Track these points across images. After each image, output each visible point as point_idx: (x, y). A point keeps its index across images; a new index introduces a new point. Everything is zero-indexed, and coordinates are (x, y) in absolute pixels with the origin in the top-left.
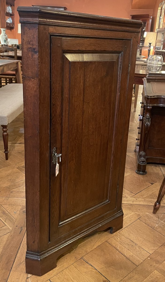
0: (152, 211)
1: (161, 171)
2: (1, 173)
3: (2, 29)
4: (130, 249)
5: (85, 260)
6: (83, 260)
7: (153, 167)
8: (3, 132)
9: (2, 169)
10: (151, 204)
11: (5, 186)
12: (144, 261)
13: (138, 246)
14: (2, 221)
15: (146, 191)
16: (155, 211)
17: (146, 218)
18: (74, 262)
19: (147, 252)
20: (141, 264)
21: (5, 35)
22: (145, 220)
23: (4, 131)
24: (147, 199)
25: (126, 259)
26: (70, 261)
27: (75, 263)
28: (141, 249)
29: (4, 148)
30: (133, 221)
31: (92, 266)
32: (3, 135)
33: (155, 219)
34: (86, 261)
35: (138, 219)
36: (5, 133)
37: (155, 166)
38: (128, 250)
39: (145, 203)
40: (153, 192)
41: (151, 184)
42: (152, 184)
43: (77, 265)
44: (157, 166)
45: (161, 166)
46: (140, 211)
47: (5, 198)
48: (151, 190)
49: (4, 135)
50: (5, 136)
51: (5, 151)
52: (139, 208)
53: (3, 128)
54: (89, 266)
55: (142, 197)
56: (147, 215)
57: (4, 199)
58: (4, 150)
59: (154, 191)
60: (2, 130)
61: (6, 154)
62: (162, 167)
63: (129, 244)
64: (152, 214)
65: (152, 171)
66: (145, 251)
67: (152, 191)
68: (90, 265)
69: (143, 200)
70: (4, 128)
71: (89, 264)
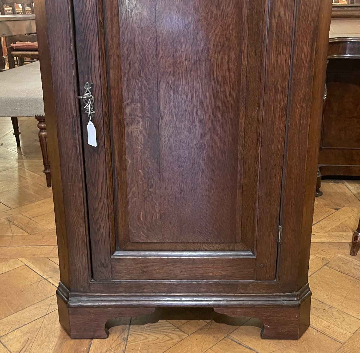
0: (348, 251)
1: (348, 190)
2: (41, 208)
4: (321, 316)
5: (235, 340)
6: (230, 340)
7: (331, 184)
8: (40, 131)
9: (43, 201)
10: (343, 241)
11: (51, 228)
12: (355, 334)
13: (336, 310)
14: (53, 284)
15: (329, 222)
16: (355, 250)
17: (340, 263)
18: (212, 345)
19: (356, 319)
20: (349, 340)
22: (339, 266)
23: (42, 129)
24: (333, 233)
25: (318, 333)
26: (205, 344)
27: (217, 345)
28: (343, 315)
29: (43, 163)
30: (316, 270)
31: (250, 349)
32: (39, 137)
33: (358, 264)
34: (237, 341)
35: (325, 265)
36: (44, 133)
37: (335, 183)
38: (317, 317)
39: (331, 240)
40: (342, 221)
41: (335, 209)
42: (337, 210)
43: (219, 349)
44: (339, 182)
45: (346, 182)
46: (325, 252)
47: (54, 246)
48: (338, 220)
49: (42, 136)
50: (44, 139)
51: (46, 169)
52: (323, 248)
53: (39, 123)
54: (245, 350)
55: (323, 231)
56: (340, 259)
57: (53, 249)
58: (44, 166)
59: (344, 220)
61: (46, 174)
62: (348, 183)
63: (317, 308)
64: (350, 256)
65: (331, 191)
66: (353, 317)
67: (340, 220)
68: (246, 347)
69: (326, 234)
70: (42, 122)
71: (243, 346)
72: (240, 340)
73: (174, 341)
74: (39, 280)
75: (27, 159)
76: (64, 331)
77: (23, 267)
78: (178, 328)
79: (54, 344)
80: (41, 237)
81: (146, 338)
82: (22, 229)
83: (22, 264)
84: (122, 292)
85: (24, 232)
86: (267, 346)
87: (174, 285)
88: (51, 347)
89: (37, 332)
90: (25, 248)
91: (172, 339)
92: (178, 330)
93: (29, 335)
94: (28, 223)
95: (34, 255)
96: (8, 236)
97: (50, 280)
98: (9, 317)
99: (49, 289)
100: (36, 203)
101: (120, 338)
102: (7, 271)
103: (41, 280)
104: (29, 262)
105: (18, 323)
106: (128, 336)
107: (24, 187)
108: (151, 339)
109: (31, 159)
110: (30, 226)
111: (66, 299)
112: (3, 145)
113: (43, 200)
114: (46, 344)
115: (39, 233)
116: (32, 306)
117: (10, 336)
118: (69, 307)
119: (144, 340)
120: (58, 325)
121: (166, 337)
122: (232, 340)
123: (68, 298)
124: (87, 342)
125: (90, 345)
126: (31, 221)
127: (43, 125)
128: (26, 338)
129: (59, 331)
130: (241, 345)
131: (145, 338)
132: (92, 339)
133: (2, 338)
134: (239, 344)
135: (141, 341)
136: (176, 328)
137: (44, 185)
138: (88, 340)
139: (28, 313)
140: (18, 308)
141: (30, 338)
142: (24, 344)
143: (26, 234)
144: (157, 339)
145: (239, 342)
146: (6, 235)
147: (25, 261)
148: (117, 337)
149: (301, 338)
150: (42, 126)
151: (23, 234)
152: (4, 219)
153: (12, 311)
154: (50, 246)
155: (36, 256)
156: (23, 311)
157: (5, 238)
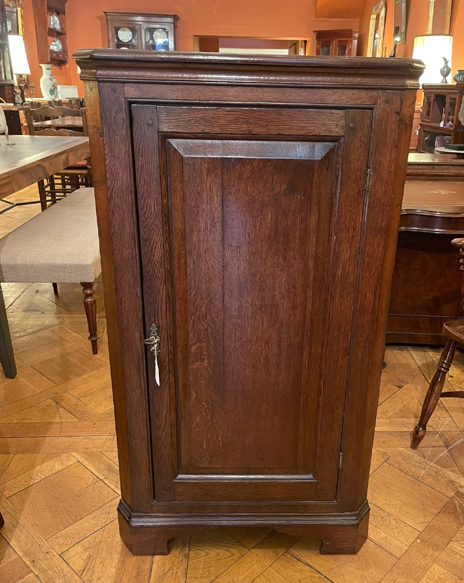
0: (409, 443)
1: (412, 360)
2: (89, 383)
3: (43, 66)
4: (379, 526)
5: (294, 555)
6: (289, 555)
7: (395, 351)
8: (85, 298)
9: (90, 374)
10: (405, 429)
11: (102, 411)
12: (411, 548)
13: (394, 518)
15: (391, 404)
16: (415, 444)
17: (400, 459)
18: (273, 562)
19: (412, 529)
20: (405, 554)
21: (51, 80)
22: (399, 463)
23: (87, 296)
24: (395, 420)
25: (375, 546)
26: (265, 560)
27: (277, 562)
28: (400, 524)
29: (88, 330)
30: (376, 467)
31: (309, 566)
32: (85, 304)
33: (418, 461)
34: (297, 557)
35: (385, 461)
36: (90, 300)
37: (400, 350)
38: (375, 526)
39: (395, 429)
40: (405, 403)
41: (398, 387)
42: (400, 387)
43: (279, 567)
44: (404, 349)
45: (410, 349)
46: (385, 445)
47: (106, 437)
48: (400, 401)
50: (90, 306)
51: (91, 335)
52: (383, 440)
53: (84, 289)
54: (304, 566)
55: (385, 417)
56: (400, 453)
57: (106, 440)
59: (406, 402)
60: (83, 292)
61: (92, 341)
62: (414, 350)
63: (375, 515)
64: (410, 449)
65: (395, 361)
66: (409, 527)
67: (402, 401)
68: (305, 564)
69: (388, 421)
70: (88, 288)
71: (303, 563)
72: (300, 556)
73: (234, 557)
74: (94, 482)
75: (68, 313)
76: (125, 546)
77: (76, 464)
78: (238, 542)
79: (116, 561)
80: (91, 424)
81: (208, 554)
82: (71, 413)
83: (76, 460)
84: (184, 512)
85: (74, 417)
86: (326, 562)
87: (235, 506)
88: (114, 566)
89: (98, 547)
90: (77, 439)
91: (233, 555)
92: (238, 544)
93: (90, 550)
94: (77, 405)
95: (87, 449)
96: (57, 423)
97: (106, 481)
98: (68, 529)
99: (106, 492)
100: (83, 377)
101: (181, 554)
102: (60, 469)
103: (96, 482)
104: (83, 457)
105: (78, 536)
106: (189, 551)
107: (66, 354)
108: (211, 556)
109: (71, 313)
110: (79, 408)
111: (128, 519)
112: (39, 293)
113: (90, 372)
114: (108, 561)
115: (90, 419)
116: (91, 514)
117: (72, 552)
118: (131, 526)
119: (205, 556)
120: (118, 538)
121: (227, 552)
122: (292, 555)
123: (130, 518)
124: (149, 558)
125: (153, 562)
126: (80, 403)
127: (89, 292)
128: (87, 554)
129: (121, 545)
130: (301, 561)
131: (206, 554)
132: (154, 555)
133: (64, 554)
134: (299, 560)
135: (203, 558)
136: (236, 541)
137: (89, 352)
138: (150, 557)
139: (86, 523)
140: (76, 517)
141: (92, 554)
142: (87, 561)
143: (76, 420)
144: (218, 555)
145: (299, 558)
146: (54, 421)
147: (79, 457)
148: (178, 553)
149: (359, 553)
150: (87, 293)
151: (73, 420)
152: (50, 398)
153: (71, 521)
154: (103, 437)
155: (89, 450)
156: (81, 521)
157: (55, 426)
